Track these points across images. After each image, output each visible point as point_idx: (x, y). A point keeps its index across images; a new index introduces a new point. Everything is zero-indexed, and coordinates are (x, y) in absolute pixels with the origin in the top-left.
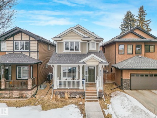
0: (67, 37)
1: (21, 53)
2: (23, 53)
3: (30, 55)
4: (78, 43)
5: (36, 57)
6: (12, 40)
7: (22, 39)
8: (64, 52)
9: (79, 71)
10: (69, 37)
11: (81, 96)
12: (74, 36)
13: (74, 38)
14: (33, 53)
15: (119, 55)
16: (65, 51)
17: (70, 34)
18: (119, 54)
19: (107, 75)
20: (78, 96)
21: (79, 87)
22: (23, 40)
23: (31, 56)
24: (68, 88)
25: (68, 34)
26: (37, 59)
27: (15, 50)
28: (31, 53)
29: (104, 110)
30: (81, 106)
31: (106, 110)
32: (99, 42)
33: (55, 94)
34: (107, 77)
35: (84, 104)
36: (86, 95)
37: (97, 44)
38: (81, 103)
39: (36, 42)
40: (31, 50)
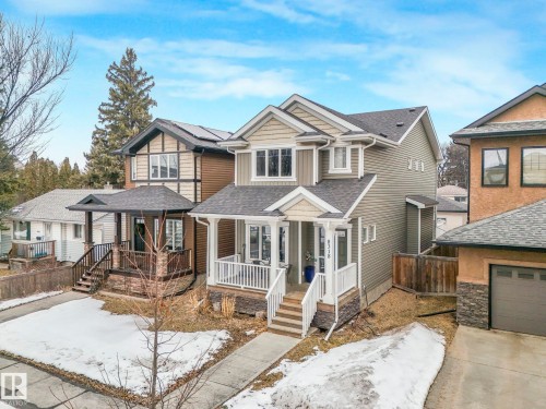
0: (259, 138)
1: (160, 184)
2: (166, 184)
3: (179, 191)
4: (289, 151)
5: (191, 196)
6: (146, 152)
7: (163, 149)
8: (252, 180)
10: (266, 137)
12: (278, 131)
14: (184, 184)
16: (255, 179)
17: (267, 128)
18: (483, 185)
22: (166, 150)
23: (181, 193)
24: (242, 286)
25: (263, 129)
26: (193, 200)
27: (151, 178)
28: (181, 185)
29: (283, 362)
30: (238, 339)
31: (287, 364)
32: (359, 146)
33: (210, 298)
34: (439, 271)
35: (252, 337)
36: (278, 314)
37: (355, 151)
38: (252, 332)
39: (192, 155)
40: (181, 177)
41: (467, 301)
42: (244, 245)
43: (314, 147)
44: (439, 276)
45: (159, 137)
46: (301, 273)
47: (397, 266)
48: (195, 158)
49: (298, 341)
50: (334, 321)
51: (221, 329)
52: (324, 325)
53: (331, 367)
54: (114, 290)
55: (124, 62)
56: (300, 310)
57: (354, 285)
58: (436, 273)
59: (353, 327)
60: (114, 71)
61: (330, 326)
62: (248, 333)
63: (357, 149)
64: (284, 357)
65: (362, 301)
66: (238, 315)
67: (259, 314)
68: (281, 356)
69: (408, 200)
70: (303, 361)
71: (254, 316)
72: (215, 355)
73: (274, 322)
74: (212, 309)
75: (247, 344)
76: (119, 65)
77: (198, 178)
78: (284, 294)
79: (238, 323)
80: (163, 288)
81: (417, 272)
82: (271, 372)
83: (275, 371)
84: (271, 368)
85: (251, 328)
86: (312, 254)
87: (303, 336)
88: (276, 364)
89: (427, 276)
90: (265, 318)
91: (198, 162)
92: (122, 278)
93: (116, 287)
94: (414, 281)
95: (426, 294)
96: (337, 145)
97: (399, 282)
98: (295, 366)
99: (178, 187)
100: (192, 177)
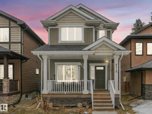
0: (63, 21)
5: (18, 51)
9: (83, 65)
11: (85, 103)
13: (74, 21)
18: (136, 55)
20: (81, 104)
21: (82, 91)
23: (11, 49)
24: (65, 93)
25: (66, 17)
28: (11, 45)
40: (11, 41)
42: (55, 75)
43: (93, 27)
63: (110, 31)
99: (10, 46)
100: (20, 41)
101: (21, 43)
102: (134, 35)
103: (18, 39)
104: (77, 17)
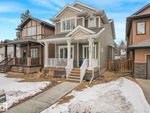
0: (64, 17)
1: (31, 37)
2: (32, 37)
6: (26, 27)
7: (32, 25)
8: (61, 32)
12: (70, 14)
13: (70, 15)
14: (38, 36)
15: (138, 36)
17: (66, 13)
18: (137, 34)
19: (122, 63)
24: (57, 67)
25: (65, 13)
27: (28, 36)
29: (73, 91)
30: (54, 84)
31: (75, 92)
32: (99, 17)
33: (45, 72)
34: (122, 64)
35: (60, 83)
36: (70, 75)
37: (97, 19)
38: (60, 81)
39: (41, 26)
40: (37, 34)
41: (138, 69)
42: (58, 55)
43: (83, 17)
44: (121, 66)
45: (30, 22)
46: (78, 63)
47: (108, 64)
48: (42, 27)
49: (79, 84)
50: (92, 77)
51: (48, 81)
52: (88, 79)
53: (97, 92)
54: (13, 72)
55: (26, 13)
56: (80, 73)
57: (97, 66)
58: (120, 65)
59: (98, 80)
60: (23, 16)
61: (91, 79)
62: (58, 82)
63: (98, 18)
64: (74, 89)
65: (100, 72)
66: (55, 77)
67: (63, 76)
68: (72, 89)
69: (109, 45)
70: (82, 90)
71: (61, 77)
72: (42, 90)
73: (69, 78)
74: (46, 75)
75: (58, 85)
76: (24, 14)
77: (43, 34)
78: (72, 68)
79: (55, 79)
80: (29, 70)
81: (114, 65)
82: (68, 95)
83: (70, 95)
84: (68, 94)
85: (60, 80)
86: (82, 56)
87: (81, 82)
88: (70, 92)
89: (117, 66)
90: (66, 78)
91: (43, 29)
92: (16, 68)
93: (14, 71)
94: (113, 68)
95: (117, 72)
96: (91, 17)
97: (108, 69)
98: (79, 93)
99: (36, 37)
100: (41, 34)
101: (42, 35)
102: (135, 16)
103: (40, 32)
104: (72, 12)
